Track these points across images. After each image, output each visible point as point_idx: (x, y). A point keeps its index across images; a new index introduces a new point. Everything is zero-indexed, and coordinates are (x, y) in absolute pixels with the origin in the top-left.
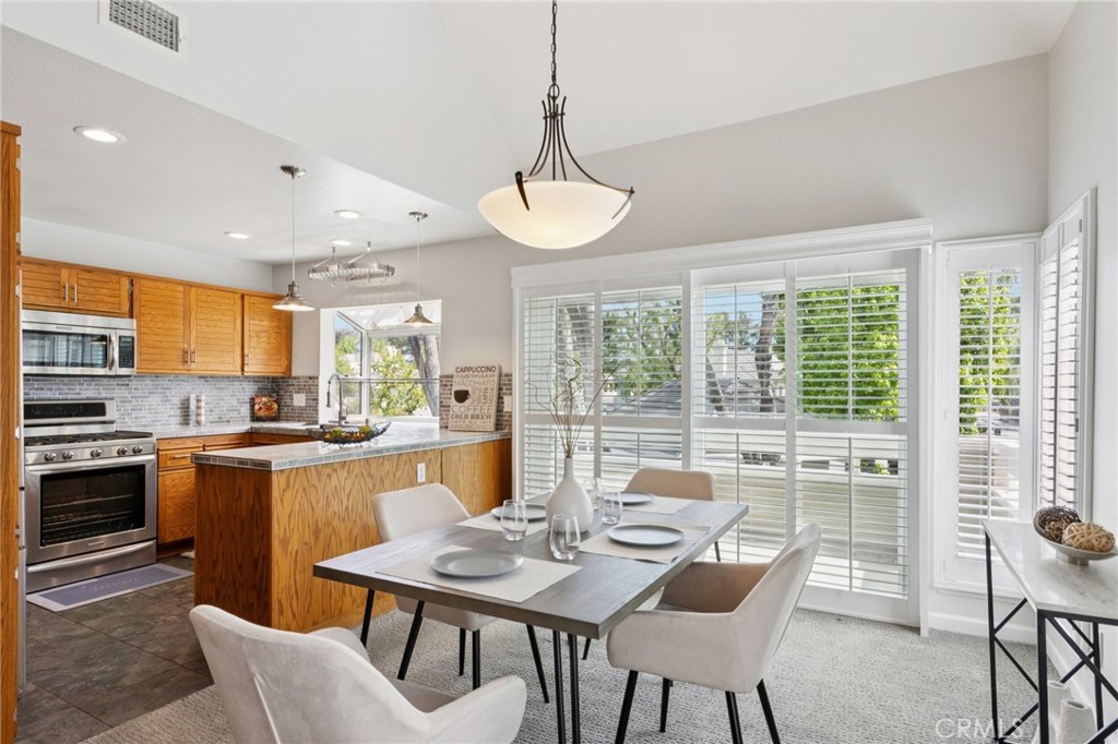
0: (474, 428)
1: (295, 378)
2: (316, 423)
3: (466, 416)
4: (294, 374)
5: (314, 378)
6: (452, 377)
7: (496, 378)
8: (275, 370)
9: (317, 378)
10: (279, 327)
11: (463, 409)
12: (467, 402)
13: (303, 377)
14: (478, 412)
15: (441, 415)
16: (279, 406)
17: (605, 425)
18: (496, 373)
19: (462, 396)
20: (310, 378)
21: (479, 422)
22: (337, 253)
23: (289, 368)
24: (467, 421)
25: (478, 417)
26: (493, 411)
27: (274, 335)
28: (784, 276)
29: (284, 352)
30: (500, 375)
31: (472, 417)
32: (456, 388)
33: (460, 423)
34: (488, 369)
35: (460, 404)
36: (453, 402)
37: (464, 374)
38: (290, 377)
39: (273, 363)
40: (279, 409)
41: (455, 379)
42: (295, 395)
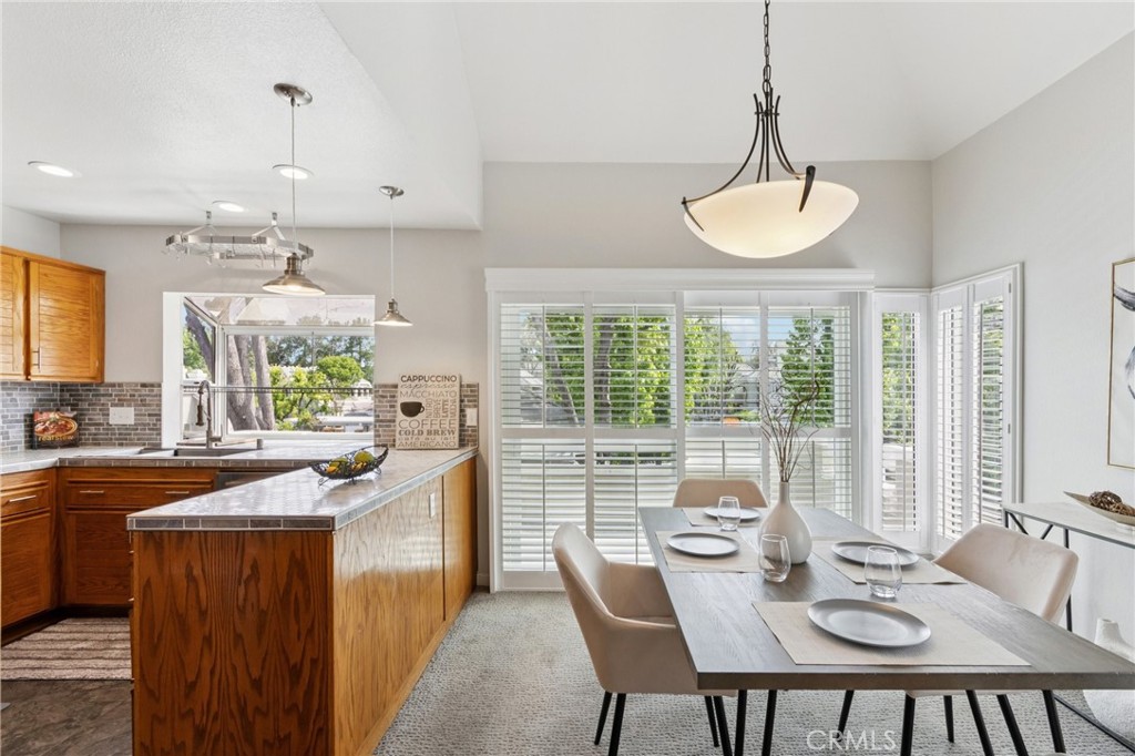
0: (433, 445)
1: (113, 385)
2: (158, 448)
3: (422, 433)
4: (108, 379)
5: (152, 385)
6: (396, 386)
7: (457, 389)
8: (77, 374)
9: (160, 386)
10: (85, 313)
11: (414, 424)
12: (420, 417)
13: (129, 384)
14: (434, 427)
15: (376, 431)
16: (80, 425)
17: (597, 437)
18: (457, 383)
19: (412, 409)
20: (144, 385)
21: (438, 438)
22: (213, 221)
23: (101, 370)
24: (422, 438)
25: (436, 432)
26: (456, 425)
27: (78, 324)
28: (759, 304)
29: (93, 348)
30: (461, 386)
31: (429, 433)
32: (401, 400)
33: (412, 440)
34: (446, 378)
35: (409, 419)
36: (400, 416)
37: (413, 384)
38: (102, 383)
39: (78, 363)
40: (78, 429)
41: (399, 389)
42: (112, 410)
